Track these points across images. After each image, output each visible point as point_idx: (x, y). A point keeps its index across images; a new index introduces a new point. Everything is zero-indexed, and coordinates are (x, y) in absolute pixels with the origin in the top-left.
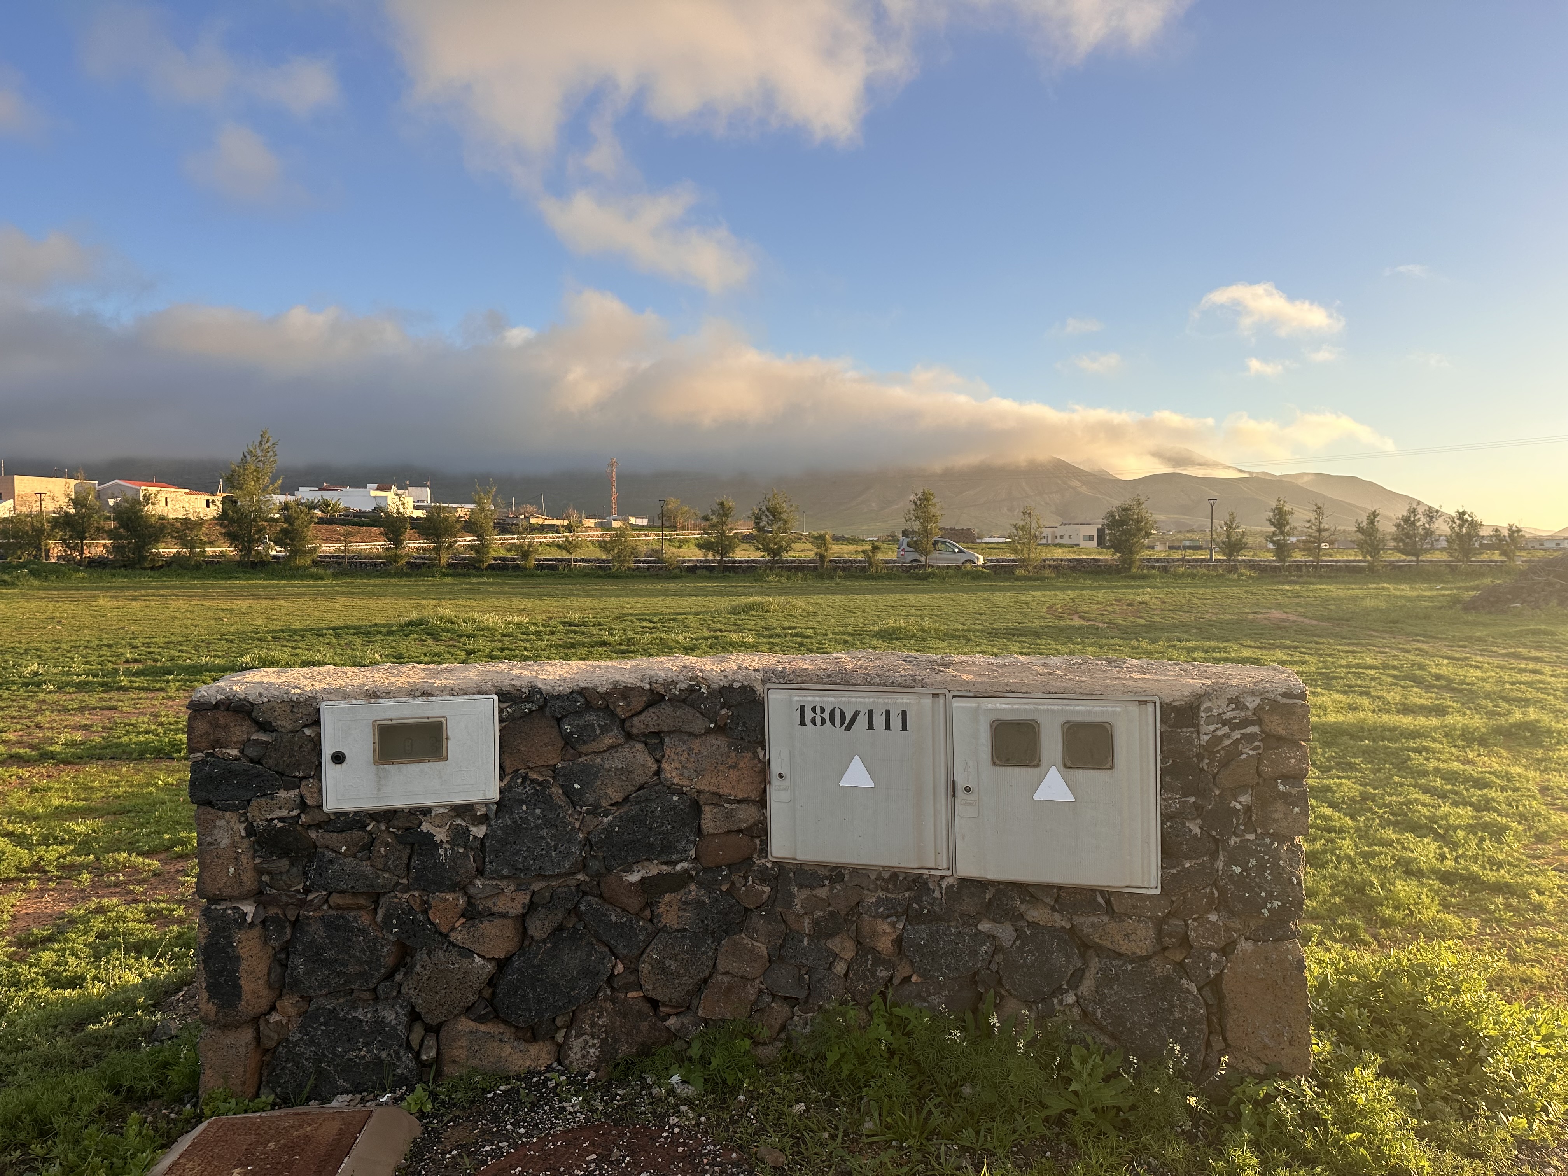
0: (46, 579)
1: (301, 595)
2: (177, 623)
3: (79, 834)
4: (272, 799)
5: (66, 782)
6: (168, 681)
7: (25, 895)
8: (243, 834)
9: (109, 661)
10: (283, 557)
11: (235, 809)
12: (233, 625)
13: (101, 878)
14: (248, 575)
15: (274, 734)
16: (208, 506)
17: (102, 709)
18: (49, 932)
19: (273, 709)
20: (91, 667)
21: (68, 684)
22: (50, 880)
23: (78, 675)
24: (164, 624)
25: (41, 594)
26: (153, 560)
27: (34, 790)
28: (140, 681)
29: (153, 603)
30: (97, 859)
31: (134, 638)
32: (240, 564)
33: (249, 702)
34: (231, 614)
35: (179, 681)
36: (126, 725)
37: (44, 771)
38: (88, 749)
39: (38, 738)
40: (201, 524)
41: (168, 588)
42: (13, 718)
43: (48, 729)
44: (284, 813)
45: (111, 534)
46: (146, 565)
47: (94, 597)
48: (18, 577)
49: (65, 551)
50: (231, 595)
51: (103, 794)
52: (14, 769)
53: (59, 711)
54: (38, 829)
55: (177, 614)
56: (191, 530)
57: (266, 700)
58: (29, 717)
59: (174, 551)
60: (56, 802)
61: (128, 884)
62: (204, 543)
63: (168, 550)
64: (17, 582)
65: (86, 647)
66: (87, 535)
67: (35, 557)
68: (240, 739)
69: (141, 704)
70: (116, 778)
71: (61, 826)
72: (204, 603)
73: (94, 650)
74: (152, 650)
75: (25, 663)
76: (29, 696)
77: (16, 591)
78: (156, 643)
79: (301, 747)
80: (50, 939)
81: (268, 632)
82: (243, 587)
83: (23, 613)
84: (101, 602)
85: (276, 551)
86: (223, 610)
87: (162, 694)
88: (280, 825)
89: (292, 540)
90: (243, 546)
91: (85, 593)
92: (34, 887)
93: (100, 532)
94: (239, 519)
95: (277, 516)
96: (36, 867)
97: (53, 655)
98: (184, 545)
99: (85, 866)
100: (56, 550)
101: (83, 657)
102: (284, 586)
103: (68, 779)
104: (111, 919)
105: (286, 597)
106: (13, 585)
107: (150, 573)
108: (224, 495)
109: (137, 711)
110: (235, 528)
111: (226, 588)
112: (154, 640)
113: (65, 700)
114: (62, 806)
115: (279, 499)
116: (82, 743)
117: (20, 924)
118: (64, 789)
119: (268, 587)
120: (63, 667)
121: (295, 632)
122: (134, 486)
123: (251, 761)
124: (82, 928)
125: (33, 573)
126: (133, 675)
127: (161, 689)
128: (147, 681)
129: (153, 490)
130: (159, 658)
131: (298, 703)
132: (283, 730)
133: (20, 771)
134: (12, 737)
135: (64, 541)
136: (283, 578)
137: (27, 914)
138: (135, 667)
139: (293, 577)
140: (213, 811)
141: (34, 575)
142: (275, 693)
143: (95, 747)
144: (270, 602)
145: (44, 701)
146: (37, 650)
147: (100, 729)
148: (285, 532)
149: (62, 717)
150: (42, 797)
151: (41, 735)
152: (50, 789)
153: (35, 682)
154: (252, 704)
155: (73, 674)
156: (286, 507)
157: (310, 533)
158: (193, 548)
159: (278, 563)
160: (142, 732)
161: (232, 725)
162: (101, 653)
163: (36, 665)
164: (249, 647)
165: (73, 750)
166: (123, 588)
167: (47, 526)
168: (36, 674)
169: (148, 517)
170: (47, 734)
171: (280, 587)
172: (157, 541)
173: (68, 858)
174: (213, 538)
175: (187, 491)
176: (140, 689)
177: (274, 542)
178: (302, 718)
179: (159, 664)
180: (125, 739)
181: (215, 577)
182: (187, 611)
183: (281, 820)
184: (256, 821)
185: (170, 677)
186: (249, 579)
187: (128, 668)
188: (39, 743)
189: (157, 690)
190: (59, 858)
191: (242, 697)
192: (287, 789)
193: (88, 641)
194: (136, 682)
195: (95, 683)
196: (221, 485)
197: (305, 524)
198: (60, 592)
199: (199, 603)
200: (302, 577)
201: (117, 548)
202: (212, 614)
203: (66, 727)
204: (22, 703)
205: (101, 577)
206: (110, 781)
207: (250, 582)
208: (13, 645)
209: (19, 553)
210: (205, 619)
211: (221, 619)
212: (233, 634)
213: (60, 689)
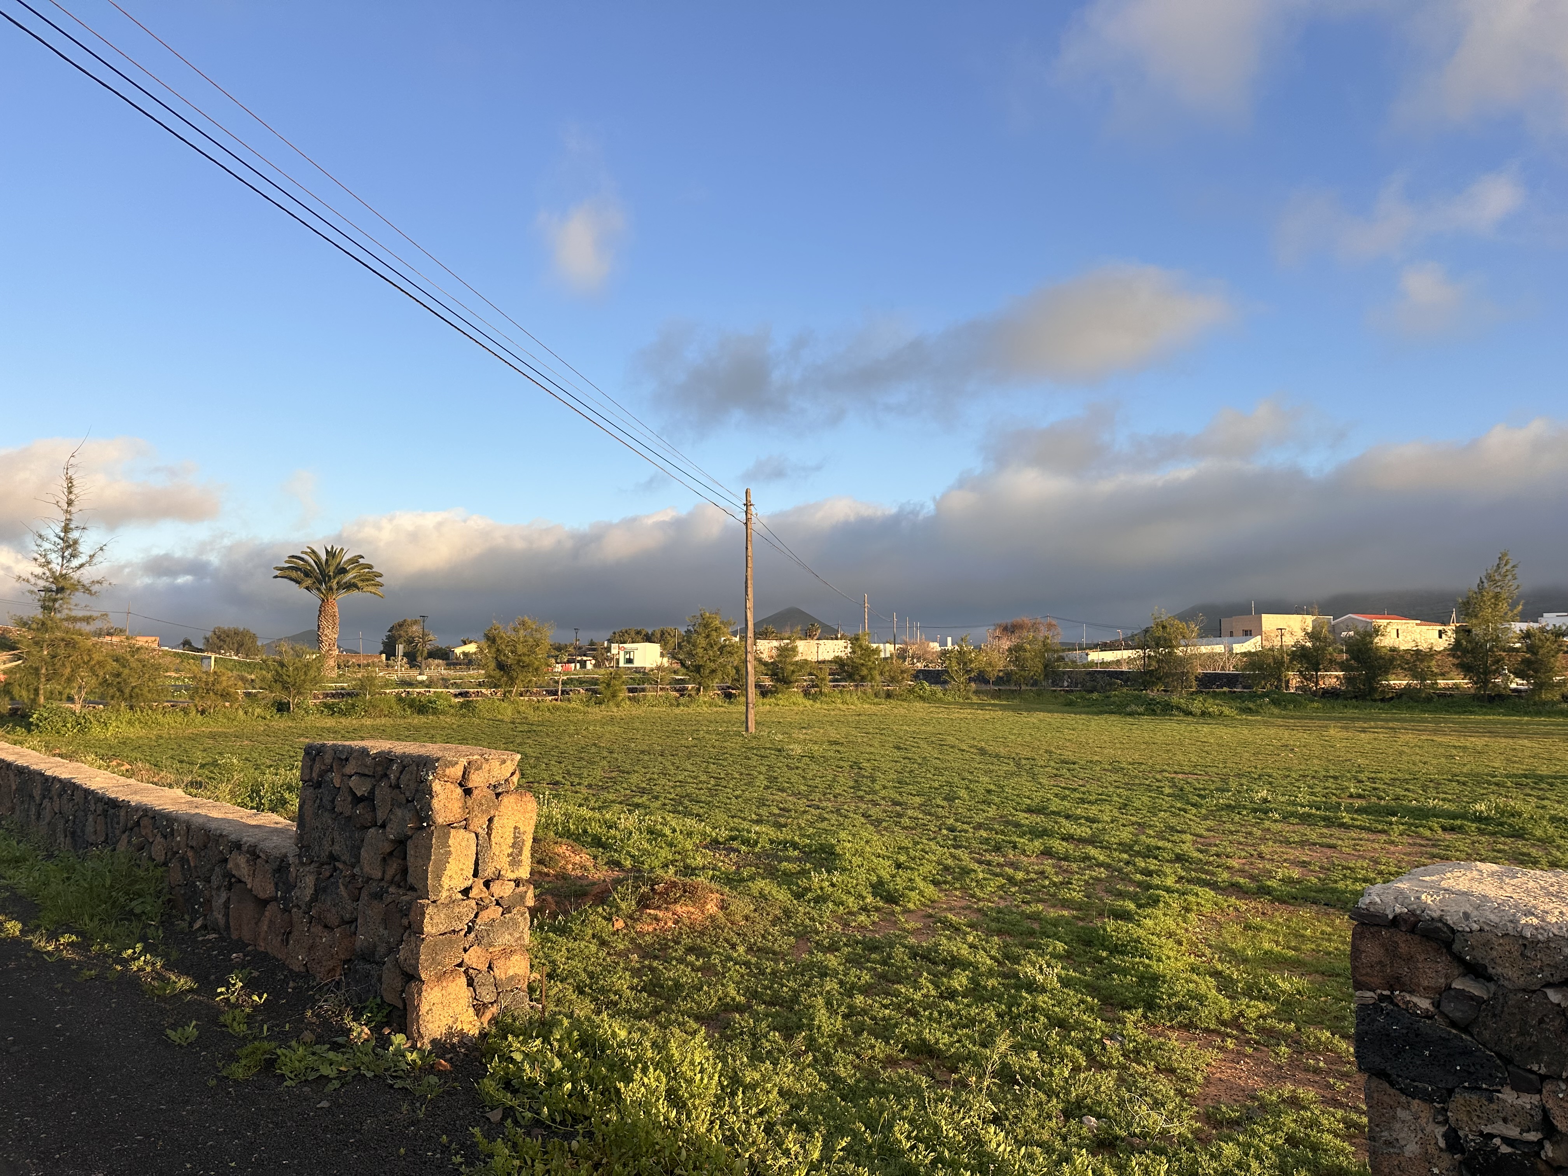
0: (1285, 708)
1: (1547, 734)
2: (1405, 758)
3: (1284, 992)
4: (1491, 1100)
5: (1279, 924)
6: (1391, 823)
7: (1220, 1056)
8: (1442, 1143)
9: (1333, 794)
10: (1526, 691)
11: (1427, 1098)
12: (1466, 764)
13: (1300, 1057)
14: (1485, 710)
15: (1492, 987)
16: (1440, 637)
17: (1321, 845)
18: (1237, 1114)
19: (1487, 944)
20: (1315, 799)
21: (1293, 814)
22: (1248, 1042)
23: (1303, 806)
24: (1391, 759)
25: (1280, 721)
26: (1383, 692)
27: (1247, 927)
28: (1363, 820)
29: (1381, 736)
30: (1298, 1029)
31: (1359, 772)
32: (1474, 697)
33: (1448, 926)
34: (1464, 752)
35: (1403, 824)
36: (1345, 868)
37: (1259, 906)
38: (1303, 889)
39: (1258, 869)
40: (1432, 655)
41: (1398, 720)
42: (1240, 843)
43: (1269, 860)
44: (1513, 1132)
45: (1343, 666)
46: (1377, 696)
47: (1326, 727)
48: (1261, 706)
49: (1302, 682)
50: (1465, 730)
51: (1313, 946)
52: (1233, 900)
53: (1281, 842)
54: (1245, 976)
55: (1405, 749)
56: (1422, 661)
57: (1475, 927)
58: (1253, 845)
59: (1405, 682)
60: (1266, 946)
61: (1328, 1073)
62: (1436, 675)
63: (1398, 682)
64: (1260, 710)
65: (1314, 777)
66: (1321, 667)
67: (1276, 687)
68: (1432, 983)
69: (1362, 846)
70: (1329, 929)
71: (1266, 977)
72: (1435, 738)
73: (1321, 781)
74: (1377, 786)
75: (1257, 788)
76: (1257, 823)
77: (1259, 718)
78: (1381, 779)
79: (1541, 1021)
80: (1235, 1123)
81: (1508, 776)
82: (1479, 722)
83: (1262, 739)
84: (1332, 732)
85: (1516, 683)
86: (1455, 747)
87: (1384, 837)
88: (1505, 1149)
89: (1536, 671)
90: (1479, 678)
91: (1318, 723)
92: (1231, 1047)
93: (1332, 664)
94: (1473, 649)
95: (1518, 645)
96: (1235, 1022)
97: (1283, 783)
98: (1415, 677)
99: (1283, 1036)
100: (1294, 681)
101: (1309, 787)
102: (1527, 724)
103: (1281, 921)
104: (1303, 1119)
105: (1529, 736)
106: (1257, 713)
107: (1379, 704)
108: (1458, 625)
109: (1356, 853)
110: (1468, 659)
111: (1460, 723)
112: (1379, 775)
113: (1288, 832)
114: (1271, 952)
115: (1518, 627)
116: (1299, 882)
117: (1212, 1090)
118: (1275, 932)
119: (1507, 724)
120: (1290, 796)
121: (1541, 778)
122: (1364, 619)
123: (1453, 1024)
124: (1271, 1121)
125: (1275, 702)
126: (1356, 811)
127: (1383, 832)
128: (1369, 820)
129: (1383, 622)
130: (1384, 795)
131: (1534, 943)
132: (1506, 983)
133: (1238, 903)
134: (1235, 863)
135: (1301, 672)
136: (1526, 714)
137: (1220, 1080)
138: (1357, 803)
139: (1538, 713)
140: (1392, 1091)
141: (1275, 704)
142: (1492, 917)
143: (1310, 889)
144: (1511, 741)
145: (1269, 829)
146: (1270, 776)
147: (1317, 869)
148: (1527, 662)
149: (1283, 850)
150: (1254, 936)
151: (1261, 866)
152: (1263, 928)
153: (1262, 810)
154: (1453, 931)
155: (1298, 804)
156: (1527, 635)
157: (1558, 664)
158: (1423, 679)
159: (1520, 697)
160: (1360, 879)
161: (1421, 958)
162: (1327, 784)
163: (1265, 792)
164: (1485, 791)
165: (1288, 889)
166: (1353, 719)
167: (1287, 659)
168: (1265, 801)
169: (1377, 649)
170: (1267, 866)
171: (1523, 724)
172: (1387, 672)
173: (1269, 1021)
174: (1446, 669)
175: (1419, 622)
176: (1362, 828)
177: (1514, 673)
178: (1541, 970)
179: (1383, 802)
180: (1341, 885)
181: (1447, 711)
182: (1416, 746)
183: (1506, 1140)
184: (1461, 1128)
185: (1394, 819)
186: (1485, 714)
187: (1351, 804)
188: (1259, 875)
189: (1379, 832)
190: (1260, 1017)
191: (1436, 915)
192: (1518, 1088)
193: (1316, 772)
194: (1357, 820)
195: (1317, 816)
196: (1454, 615)
197: (1552, 653)
198: (1296, 721)
199: (1429, 738)
200: (1549, 714)
201: (1349, 680)
202: (1443, 751)
203: (1285, 860)
204: (1249, 829)
205: (1333, 707)
206: (1322, 933)
207: (1487, 717)
208: (1249, 770)
209: (1263, 682)
210: (1435, 757)
211: (1453, 757)
212: (1466, 775)
213: (1285, 818)
